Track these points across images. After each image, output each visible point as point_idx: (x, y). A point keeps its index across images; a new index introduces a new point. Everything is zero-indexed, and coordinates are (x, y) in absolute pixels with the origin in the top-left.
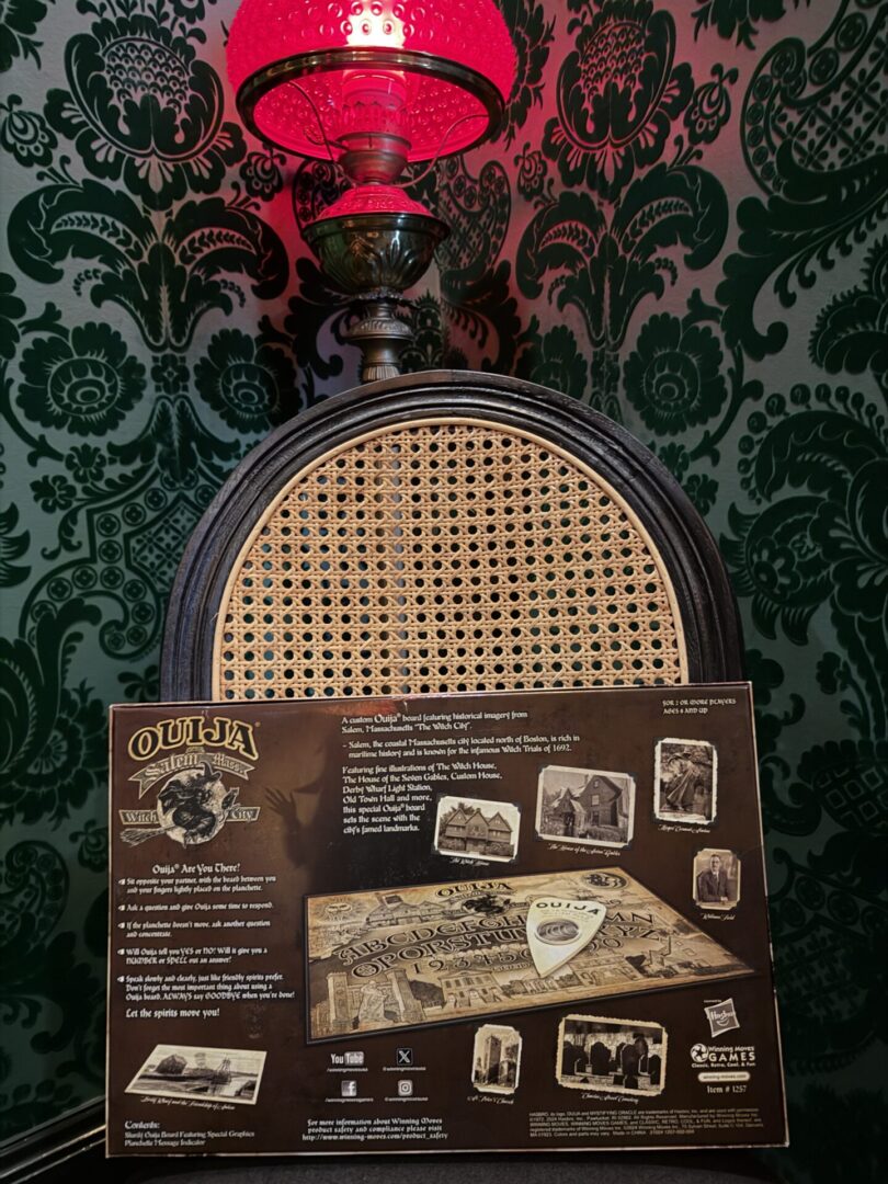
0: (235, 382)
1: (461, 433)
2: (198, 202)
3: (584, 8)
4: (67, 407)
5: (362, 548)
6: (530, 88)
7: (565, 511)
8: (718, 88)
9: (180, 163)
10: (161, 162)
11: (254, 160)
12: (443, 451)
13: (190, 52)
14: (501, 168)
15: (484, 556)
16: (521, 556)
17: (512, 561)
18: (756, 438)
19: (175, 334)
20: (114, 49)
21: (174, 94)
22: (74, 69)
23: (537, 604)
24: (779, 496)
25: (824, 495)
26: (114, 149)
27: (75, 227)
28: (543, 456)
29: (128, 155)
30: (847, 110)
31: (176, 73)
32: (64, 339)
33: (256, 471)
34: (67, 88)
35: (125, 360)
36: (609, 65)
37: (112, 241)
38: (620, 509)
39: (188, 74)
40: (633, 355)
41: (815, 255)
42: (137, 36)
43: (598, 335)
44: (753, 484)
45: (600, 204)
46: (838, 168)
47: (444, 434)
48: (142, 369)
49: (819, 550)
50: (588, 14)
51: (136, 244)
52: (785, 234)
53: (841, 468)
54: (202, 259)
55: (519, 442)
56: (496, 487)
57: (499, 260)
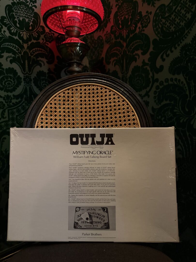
0: (42, 82)
1: (91, 87)
2: (34, 42)
3: (119, 2)
4: (4, 86)
5: (69, 112)
6: (108, 19)
7: (114, 103)
8: (147, 16)
9: (30, 34)
10: (26, 33)
11: (47, 34)
12: (87, 91)
13: (33, 10)
14: (102, 37)
15: (97, 114)
16: (105, 114)
17: (103, 115)
18: (157, 91)
19: (29, 71)
20: (16, 8)
21: (29, 19)
22: (7, 12)
23: (108, 124)
24: (163, 103)
25: (172, 102)
26: (16, 30)
27: (6, 46)
28: (110, 92)
29: (19, 31)
30: (175, 18)
31: (30, 14)
32: (3, 71)
33: (44, 94)
34: (5, 16)
35: (17, 76)
36: (124, 13)
37: (15, 50)
38: (127, 102)
39: (33, 15)
40: (130, 75)
41: (169, 50)
42: (21, 6)
43: (123, 71)
44: (157, 101)
45: (123, 43)
46: (173, 30)
47: (87, 87)
48: (21, 78)
49: (172, 115)
50: (120, 3)
51: (20, 51)
52: (163, 46)
53: (176, 96)
54: (35, 55)
55: (104, 89)
56: (99, 98)
57: (102, 57)
